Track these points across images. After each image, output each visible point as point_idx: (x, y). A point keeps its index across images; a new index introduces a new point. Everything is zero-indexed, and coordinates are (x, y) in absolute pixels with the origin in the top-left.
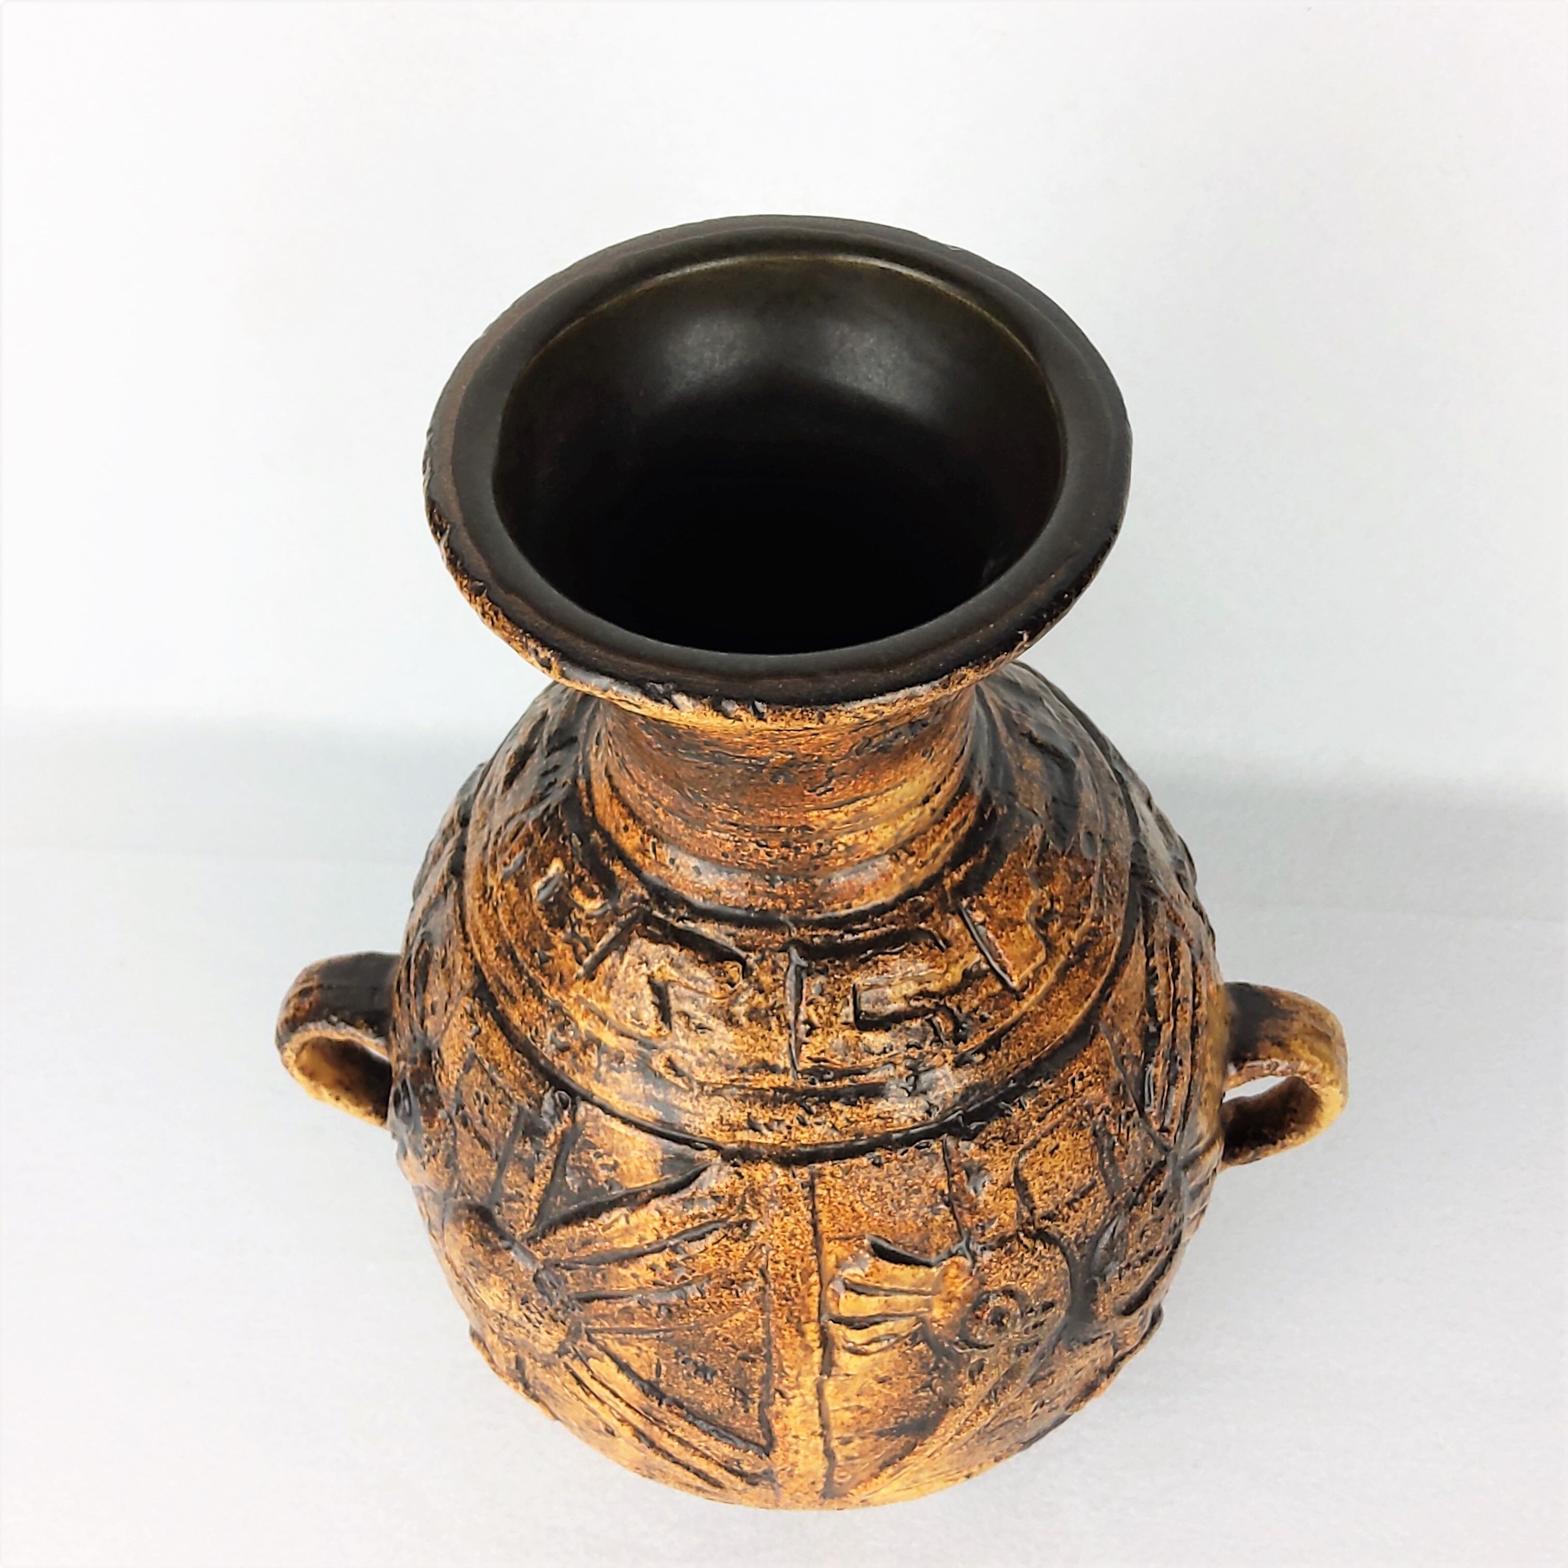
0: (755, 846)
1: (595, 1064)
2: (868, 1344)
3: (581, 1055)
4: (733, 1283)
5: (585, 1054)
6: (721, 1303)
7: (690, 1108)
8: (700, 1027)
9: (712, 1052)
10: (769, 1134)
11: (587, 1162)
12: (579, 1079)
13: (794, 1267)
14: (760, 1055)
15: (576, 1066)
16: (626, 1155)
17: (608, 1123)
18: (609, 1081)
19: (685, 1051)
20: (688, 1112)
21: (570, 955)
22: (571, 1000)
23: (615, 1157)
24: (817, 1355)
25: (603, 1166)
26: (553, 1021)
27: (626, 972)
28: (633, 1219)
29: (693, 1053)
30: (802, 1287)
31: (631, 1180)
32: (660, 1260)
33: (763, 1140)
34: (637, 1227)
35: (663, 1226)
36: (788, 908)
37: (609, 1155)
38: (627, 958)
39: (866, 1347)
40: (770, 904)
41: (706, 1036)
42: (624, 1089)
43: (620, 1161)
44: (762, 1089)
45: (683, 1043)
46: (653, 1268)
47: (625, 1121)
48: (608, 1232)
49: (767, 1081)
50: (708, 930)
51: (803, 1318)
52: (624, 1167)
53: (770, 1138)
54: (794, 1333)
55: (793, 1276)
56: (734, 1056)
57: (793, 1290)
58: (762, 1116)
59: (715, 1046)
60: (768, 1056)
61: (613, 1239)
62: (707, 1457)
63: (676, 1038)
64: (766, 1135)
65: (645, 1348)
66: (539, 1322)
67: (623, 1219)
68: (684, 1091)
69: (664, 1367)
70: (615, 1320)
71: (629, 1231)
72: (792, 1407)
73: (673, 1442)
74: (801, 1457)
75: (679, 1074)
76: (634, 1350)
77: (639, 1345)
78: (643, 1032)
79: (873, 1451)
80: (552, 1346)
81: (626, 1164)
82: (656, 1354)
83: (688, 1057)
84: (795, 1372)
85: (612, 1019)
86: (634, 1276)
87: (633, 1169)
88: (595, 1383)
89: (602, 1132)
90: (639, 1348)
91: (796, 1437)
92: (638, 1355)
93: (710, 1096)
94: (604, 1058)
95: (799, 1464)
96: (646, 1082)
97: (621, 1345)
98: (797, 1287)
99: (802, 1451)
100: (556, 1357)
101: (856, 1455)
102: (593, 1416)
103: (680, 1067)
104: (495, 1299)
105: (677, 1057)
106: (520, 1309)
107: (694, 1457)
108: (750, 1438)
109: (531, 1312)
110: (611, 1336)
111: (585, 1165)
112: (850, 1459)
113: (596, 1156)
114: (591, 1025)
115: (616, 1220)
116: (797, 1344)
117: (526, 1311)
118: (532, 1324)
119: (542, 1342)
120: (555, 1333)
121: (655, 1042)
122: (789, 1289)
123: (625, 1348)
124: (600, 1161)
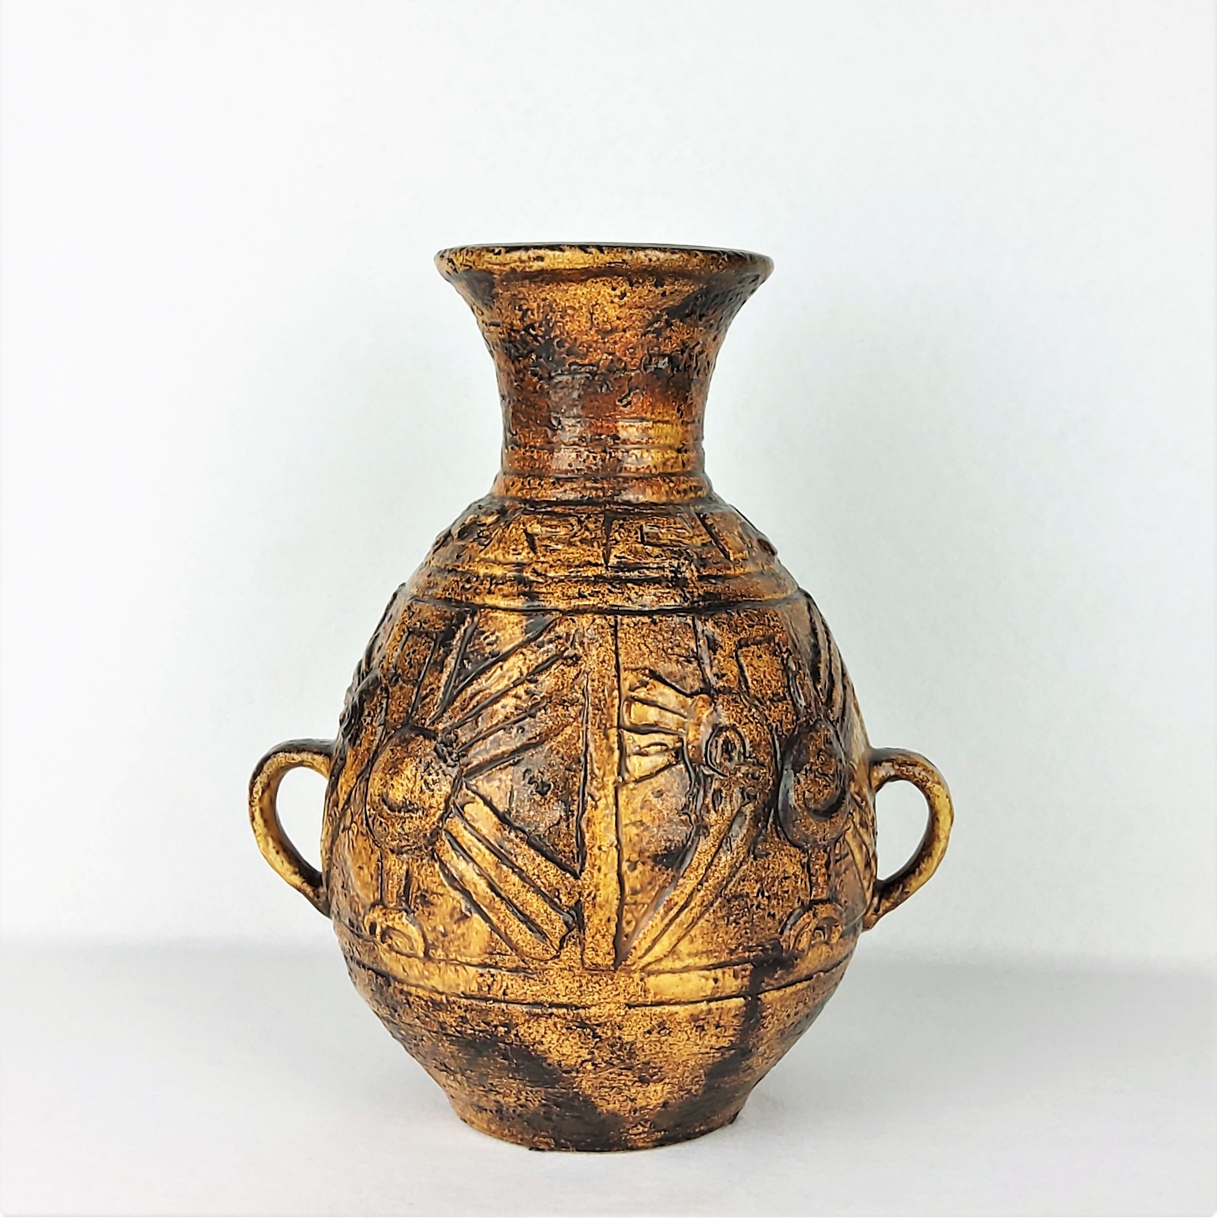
0: (587, 453)
1: (488, 586)
2: (649, 746)
3: (480, 587)
4: (565, 701)
5: (482, 585)
6: (558, 716)
7: (545, 591)
8: (551, 550)
9: (559, 560)
10: (592, 598)
11: (479, 645)
12: (478, 600)
13: (604, 684)
14: (587, 559)
15: (477, 593)
16: (504, 629)
17: (494, 615)
18: (497, 591)
19: (543, 563)
20: (543, 593)
22: (477, 563)
23: (497, 633)
24: (617, 753)
25: (488, 644)
26: (464, 580)
27: (511, 532)
28: (507, 666)
29: (547, 562)
30: (608, 700)
31: (505, 646)
32: (520, 690)
33: (587, 603)
34: (508, 671)
35: (524, 663)
36: (604, 496)
37: (493, 633)
38: (511, 526)
39: (647, 749)
40: (594, 493)
41: (555, 554)
42: (505, 592)
43: (499, 634)
44: (587, 576)
45: (542, 559)
46: (517, 697)
47: (505, 610)
48: (489, 682)
49: (590, 572)
50: (558, 509)
51: (608, 726)
52: (502, 638)
53: (593, 601)
54: (603, 737)
55: (603, 691)
56: (572, 560)
57: (603, 702)
58: (586, 590)
59: (561, 557)
60: (591, 559)
61: (492, 685)
62: (538, 891)
63: (538, 558)
64: (589, 600)
65: (504, 778)
66: (434, 782)
67: (499, 669)
68: (542, 583)
69: (515, 793)
70: (487, 751)
71: (502, 677)
72: (599, 811)
73: (515, 879)
74: (602, 876)
75: (539, 575)
76: (496, 783)
77: (500, 776)
78: (519, 557)
79: (650, 883)
80: (439, 809)
81: (503, 635)
82: (511, 780)
83: (545, 565)
84: (602, 773)
85: (501, 558)
86: (503, 707)
87: (507, 636)
88: (466, 833)
89: (490, 622)
90: (500, 780)
91: (600, 848)
92: (499, 787)
93: (557, 583)
94: (494, 581)
95: (601, 887)
96: (519, 584)
97: (488, 782)
98: (605, 700)
99: (603, 868)
100: (440, 825)
101: (638, 887)
102: (458, 896)
103: (539, 571)
104: (404, 783)
105: (538, 567)
106: (422, 777)
107: (528, 894)
108: (568, 863)
109: (430, 774)
110: (481, 777)
111: (477, 647)
112: (635, 892)
113: (485, 639)
114: (487, 568)
115: (495, 672)
116: (604, 746)
117: (426, 777)
118: (429, 788)
119: (432, 811)
120: (444, 788)
121: (525, 561)
122: (600, 701)
123: (490, 784)
124: (487, 641)
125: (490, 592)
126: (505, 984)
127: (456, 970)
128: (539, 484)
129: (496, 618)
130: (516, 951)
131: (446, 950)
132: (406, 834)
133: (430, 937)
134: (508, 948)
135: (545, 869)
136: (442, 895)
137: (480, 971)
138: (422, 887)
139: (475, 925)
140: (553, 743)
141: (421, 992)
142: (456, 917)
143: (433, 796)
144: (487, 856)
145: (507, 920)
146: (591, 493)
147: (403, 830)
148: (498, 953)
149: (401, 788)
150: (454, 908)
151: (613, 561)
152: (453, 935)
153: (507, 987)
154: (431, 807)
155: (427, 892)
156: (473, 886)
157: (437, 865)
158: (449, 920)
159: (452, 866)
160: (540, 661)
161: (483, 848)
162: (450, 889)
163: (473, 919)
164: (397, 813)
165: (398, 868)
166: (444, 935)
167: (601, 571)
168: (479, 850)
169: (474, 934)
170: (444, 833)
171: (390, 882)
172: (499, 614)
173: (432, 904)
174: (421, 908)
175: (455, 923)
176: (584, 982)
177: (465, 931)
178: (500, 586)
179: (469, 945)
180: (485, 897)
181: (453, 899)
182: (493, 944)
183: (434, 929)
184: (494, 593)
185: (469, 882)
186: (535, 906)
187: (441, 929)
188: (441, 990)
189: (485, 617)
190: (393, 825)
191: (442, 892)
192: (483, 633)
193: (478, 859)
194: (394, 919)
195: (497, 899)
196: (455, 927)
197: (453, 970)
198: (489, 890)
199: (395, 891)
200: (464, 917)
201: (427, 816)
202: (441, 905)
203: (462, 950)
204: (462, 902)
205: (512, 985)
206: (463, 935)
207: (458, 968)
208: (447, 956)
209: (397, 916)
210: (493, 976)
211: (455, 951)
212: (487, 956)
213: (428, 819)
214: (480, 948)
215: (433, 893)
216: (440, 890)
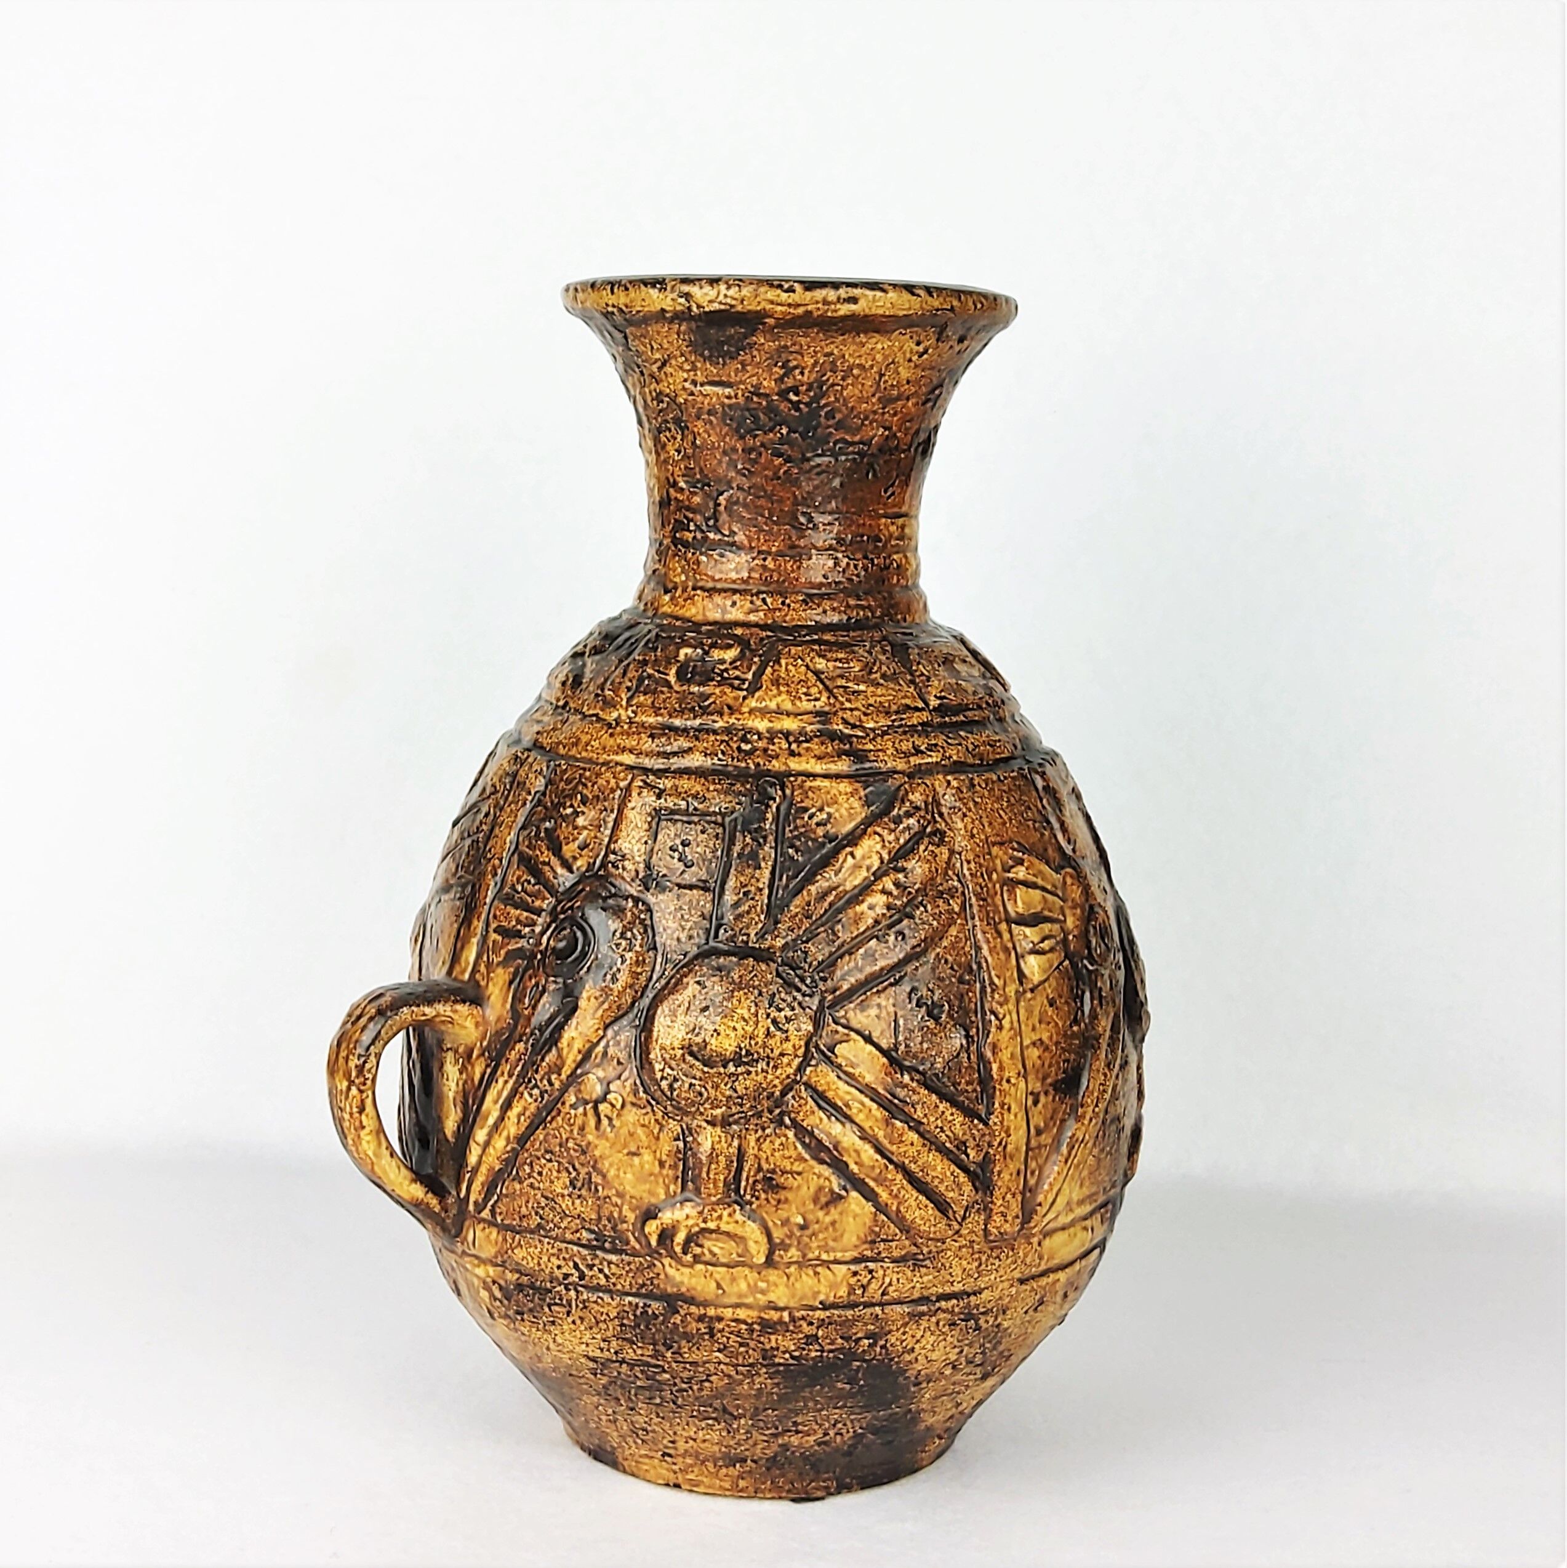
1: (785, 746)
2: (1042, 941)
3: (771, 747)
4: (942, 893)
5: (774, 744)
6: (940, 912)
7: (872, 747)
8: (854, 692)
9: (871, 705)
10: (932, 754)
11: (804, 826)
12: (776, 765)
13: (981, 866)
14: (903, 702)
15: (770, 756)
16: (835, 802)
17: (812, 784)
18: (802, 752)
19: (851, 710)
20: (871, 751)
21: (728, 690)
22: (747, 715)
23: (827, 809)
25: (818, 824)
26: (735, 739)
27: (787, 669)
28: (859, 852)
29: (857, 709)
30: (990, 885)
31: (844, 826)
32: (888, 883)
33: (930, 760)
34: (863, 858)
35: (884, 846)
36: (873, 616)
37: (821, 810)
38: (783, 662)
39: (1041, 945)
40: (861, 613)
41: (861, 697)
42: (817, 753)
43: (831, 810)
44: (913, 726)
45: (848, 705)
46: (884, 892)
47: (825, 776)
48: (840, 875)
49: (915, 719)
50: (827, 637)
51: (997, 920)
52: (837, 815)
53: (934, 758)
54: (995, 935)
55: (982, 874)
56: (886, 705)
57: (984, 890)
58: (922, 743)
59: (872, 702)
60: (908, 701)
61: (845, 880)
62: (941, 1149)
63: (842, 704)
64: (931, 756)
65: (884, 1003)
66: (788, 1020)
67: (849, 857)
68: (862, 737)
69: (901, 1022)
70: (861, 970)
71: (857, 867)
72: (1004, 1032)
73: (913, 1136)
74: (1012, 1117)
75: (854, 726)
76: (874, 1012)
77: (878, 1000)
78: (818, 704)
79: (1052, 1118)
80: (796, 1056)
81: (837, 810)
82: (894, 1005)
83: (856, 713)
84: (1002, 982)
85: (788, 706)
86: (871, 908)
87: (845, 813)
88: (841, 1084)
89: (810, 794)
90: (879, 1006)
91: (1008, 1081)
92: (878, 1017)
93: (882, 737)
94: (791, 739)
95: (1012, 1132)
96: (833, 741)
97: (862, 1011)
98: (986, 886)
99: (1013, 1107)
100: (798, 1078)
101: (1042, 1124)
102: (826, 1171)
103: (852, 721)
104: (738, 1026)
105: (847, 715)
106: (768, 1015)
107: (931, 1155)
108: (972, 1106)
109: (780, 1010)
110: (852, 1005)
111: (803, 830)
112: (1039, 1133)
113: (810, 818)
114: (771, 721)
115: (845, 861)
116: (999, 946)
117: (774, 1014)
118: (780, 1029)
119: (785, 1060)
120: (804, 1027)
121: (827, 709)
122: (982, 888)
123: (865, 1014)
124: (815, 820)
125: (792, 754)
126: (887, 1280)
127: (816, 1274)
128: (783, 603)
129: (819, 789)
130: (908, 1232)
131: (804, 1249)
132: (738, 1097)
133: (778, 1234)
134: (897, 1231)
135: (950, 1118)
136: (799, 1174)
137: (853, 1268)
138: (765, 1166)
139: (853, 1206)
140: (938, 950)
141: (742, 1314)
142: (823, 1200)
143: (787, 1039)
144: (874, 1112)
145: (903, 1192)
146: (858, 614)
147: (735, 1091)
148: (883, 1240)
149: (733, 1035)
150: (821, 1189)
151: (934, 703)
152: (816, 1226)
153: (890, 1284)
154: (782, 1055)
155: (773, 1172)
156: (853, 1154)
157: (791, 1134)
158: (812, 1206)
159: (822, 1131)
160: (902, 841)
161: (867, 1101)
162: (813, 1163)
163: (850, 1200)
164: (722, 1070)
165: (725, 1145)
166: (803, 1228)
167: (925, 716)
168: (863, 1104)
169: (851, 1220)
170: (803, 1088)
171: (713, 1166)
172: (818, 782)
173: (784, 1188)
174: (763, 1196)
175: (821, 1208)
176: (984, 1259)
177: (837, 1217)
178: (805, 745)
179: (842, 1235)
180: (873, 1167)
181: (819, 1177)
182: (877, 1229)
183: (786, 1222)
184: (799, 755)
185: (847, 1150)
186: (939, 1168)
187: (800, 1220)
188: (781, 1304)
189: (801, 787)
190: (716, 1087)
191: (800, 1169)
192: (806, 810)
193: (860, 1118)
194: (720, 1217)
195: (891, 1167)
196: (821, 1214)
197: (811, 1273)
198: (879, 1157)
199: (722, 1177)
200: (836, 1199)
201: (776, 1067)
202: (799, 1187)
203: (831, 1243)
204: (833, 1178)
205: (898, 1280)
206: (833, 1223)
207: (819, 1269)
208: (804, 1256)
209: (725, 1213)
210: (871, 1272)
211: (819, 1247)
212: (866, 1246)
213: (779, 1071)
214: (858, 1237)
215: (783, 1172)
216: (798, 1168)
